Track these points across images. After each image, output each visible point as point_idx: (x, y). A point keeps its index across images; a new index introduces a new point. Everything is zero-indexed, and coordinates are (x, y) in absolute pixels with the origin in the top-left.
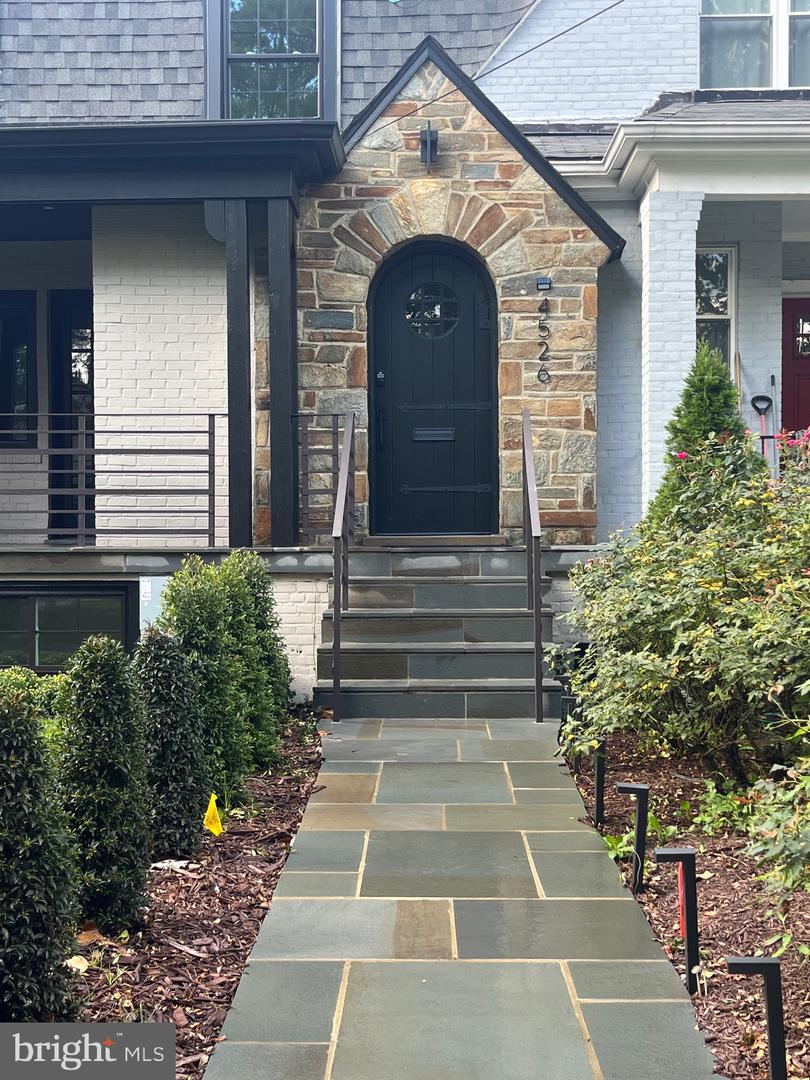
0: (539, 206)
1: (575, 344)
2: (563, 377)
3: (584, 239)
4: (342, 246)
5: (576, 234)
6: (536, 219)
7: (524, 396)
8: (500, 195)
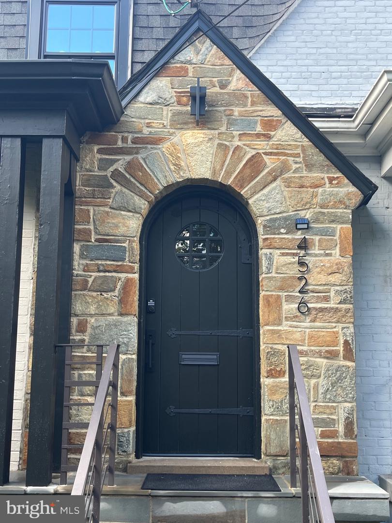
0: (298, 156)
1: (332, 279)
2: (321, 310)
3: (339, 185)
4: (118, 187)
5: (331, 180)
6: (294, 166)
7: (285, 326)
8: (262, 145)
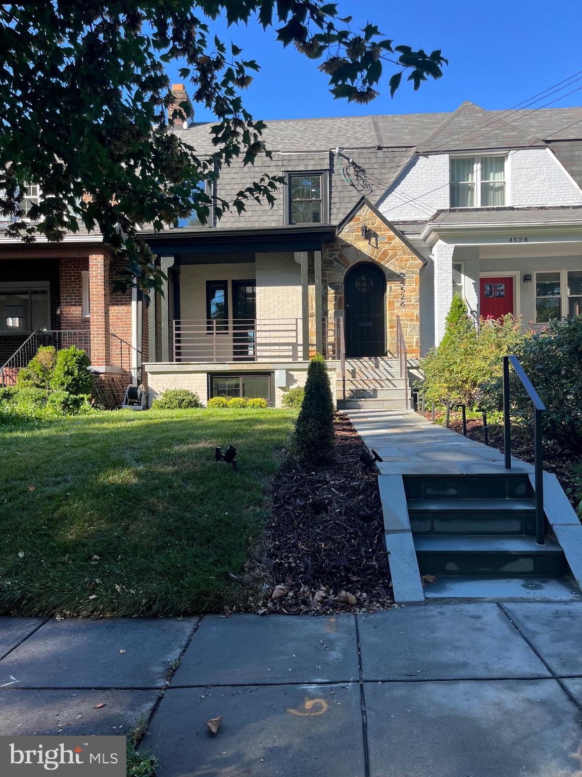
0: (400, 250)
1: (412, 294)
2: (408, 305)
3: (415, 260)
4: (336, 264)
5: (412, 258)
6: (399, 254)
7: (396, 311)
8: (387, 246)
